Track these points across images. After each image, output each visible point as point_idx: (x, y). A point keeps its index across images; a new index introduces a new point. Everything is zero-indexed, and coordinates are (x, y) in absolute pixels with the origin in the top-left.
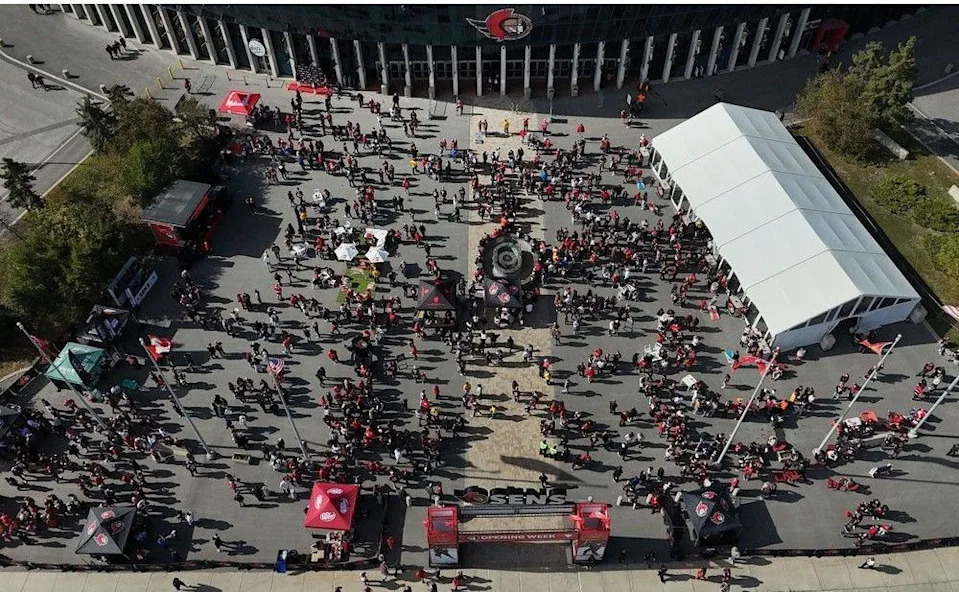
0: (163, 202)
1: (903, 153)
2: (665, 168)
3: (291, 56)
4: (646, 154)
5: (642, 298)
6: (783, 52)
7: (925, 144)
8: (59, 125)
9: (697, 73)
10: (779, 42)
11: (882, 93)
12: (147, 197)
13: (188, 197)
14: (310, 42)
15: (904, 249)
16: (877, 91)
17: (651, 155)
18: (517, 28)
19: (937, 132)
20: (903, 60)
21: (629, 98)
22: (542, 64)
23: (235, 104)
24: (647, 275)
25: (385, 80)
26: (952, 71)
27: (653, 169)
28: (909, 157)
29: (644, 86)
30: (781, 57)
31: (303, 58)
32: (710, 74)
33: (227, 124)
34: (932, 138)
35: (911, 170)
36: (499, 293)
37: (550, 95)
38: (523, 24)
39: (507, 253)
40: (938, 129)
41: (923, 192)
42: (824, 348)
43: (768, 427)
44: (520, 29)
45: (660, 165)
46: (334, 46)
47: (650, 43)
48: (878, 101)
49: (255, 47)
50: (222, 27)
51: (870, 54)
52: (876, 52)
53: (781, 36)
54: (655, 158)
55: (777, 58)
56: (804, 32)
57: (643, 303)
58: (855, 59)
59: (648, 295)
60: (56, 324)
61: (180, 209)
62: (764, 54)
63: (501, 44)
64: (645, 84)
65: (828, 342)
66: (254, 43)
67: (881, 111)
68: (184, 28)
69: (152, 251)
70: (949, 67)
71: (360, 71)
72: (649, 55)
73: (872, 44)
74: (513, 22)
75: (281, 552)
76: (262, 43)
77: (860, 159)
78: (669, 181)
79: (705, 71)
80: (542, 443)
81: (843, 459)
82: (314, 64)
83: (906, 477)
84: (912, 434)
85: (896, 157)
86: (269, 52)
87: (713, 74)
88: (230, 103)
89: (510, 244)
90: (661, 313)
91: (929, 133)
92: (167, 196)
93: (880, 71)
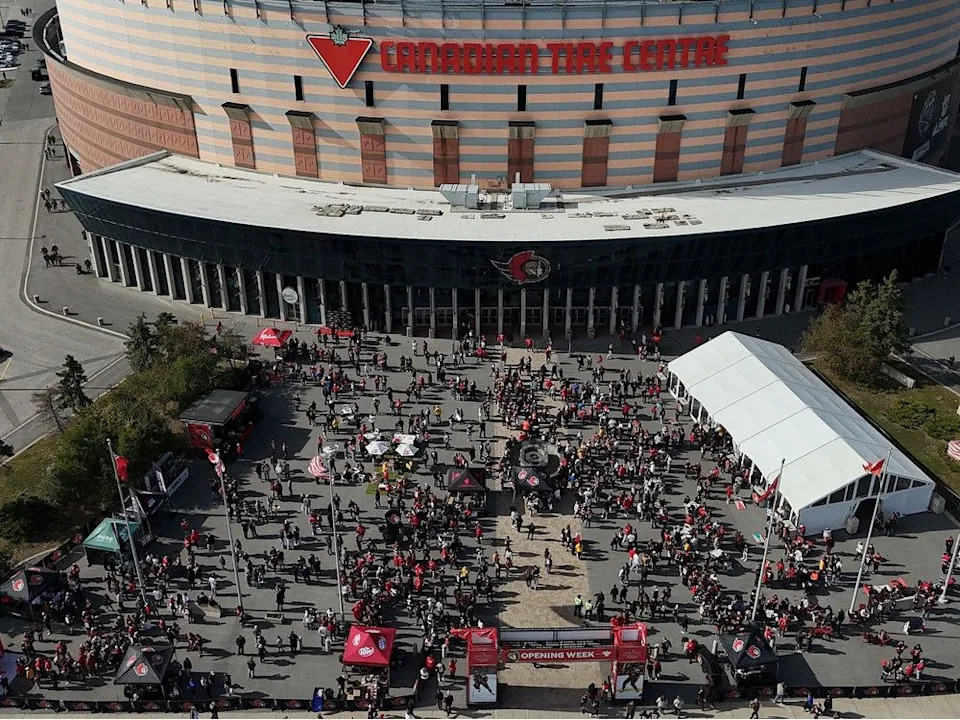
0: (201, 406)
1: (910, 382)
2: (682, 387)
3: (322, 301)
4: (663, 378)
5: (668, 490)
6: (788, 307)
7: (931, 377)
8: (93, 360)
9: (707, 321)
10: (783, 296)
11: (878, 323)
12: (187, 401)
13: (226, 401)
14: (343, 287)
15: (919, 456)
16: (873, 321)
17: (669, 379)
18: (538, 271)
19: (942, 368)
20: (890, 291)
21: (644, 337)
22: (559, 311)
23: (269, 337)
24: (671, 474)
25: (410, 323)
26: (951, 324)
27: (672, 393)
28: (916, 385)
29: (658, 332)
30: (787, 311)
31: (333, 305)
32: (720, 322)
33: (257, 358)
34: (939, 373)
35: (920, 396)
36: (528, 477)
37: (568, 336)
38: (543, 267)
39: (534, 453)
40: (943, 366)
41: (933, 411)
42: (849, 530)
43: (801, 594)
44: (540, 271)
45: (678, 387)
46: (365, 291)
47: (660, 290)
48: (875, 331)
49: (289, 295)
50: (258, 277)
51: (862, 293)
52: (867, 288)
53: (784, 290)
54: (672, 381)
55: (784, 311)
56: (806, 289)
57: (669, 496)
58: (850, 297)
59: (674, 489)
60: (87, 513)
61: (218, 411)
62: (770, 307)
63: (522, 287)
64: (660, 328)
65: (853, 524)
66: (289, 291)
67: (880, 339)
68: (221, 280)
69: (184, 455)
70: (947, 320)
71: (388, 314)
72: (660, 300)
73: (863, 283)
74: (533, 264)
75: (317, 690)
76: (296, 290)
77: (869, 387)
78: (686, 398)
79: (715, 320)
80: (577, 599)
81: (876, 619)
82: (344, 309)
83: (940, 634)
84: (942, 599)
85: (904, 387)
86: (301, 299)
87: (724, 323)
88: (263, 337)
89: (537, 446)
90: (687, 501)
91: (935, 369)
92: (206, 401)
93: (873, 303)
